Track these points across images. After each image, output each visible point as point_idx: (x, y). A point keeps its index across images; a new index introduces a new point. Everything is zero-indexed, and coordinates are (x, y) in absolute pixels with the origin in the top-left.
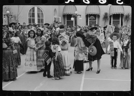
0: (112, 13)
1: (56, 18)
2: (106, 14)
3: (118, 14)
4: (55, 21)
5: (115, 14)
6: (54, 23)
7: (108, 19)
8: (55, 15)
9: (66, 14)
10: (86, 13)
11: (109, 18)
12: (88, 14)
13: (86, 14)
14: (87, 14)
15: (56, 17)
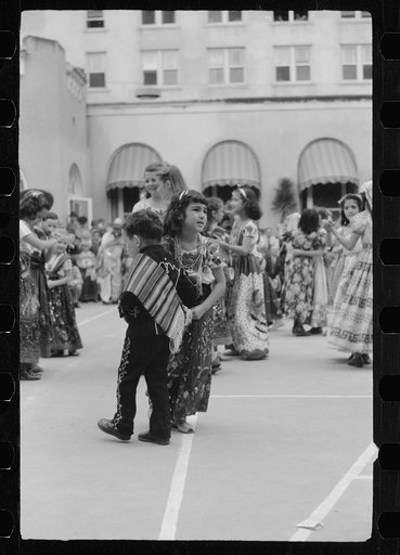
0: (310, 181)
1: (77, 205)
2: (286, 184)
3: (333, 181)
4: (73, 215)
5: (320, 185)
6: (72, 221)
7: (295, 205)
8: (72, 190)
9: (121, 186)
10: (206, 180)
11: (297, 199)
12: (213, 184)
13: (203, 184)
14: (207, 186)
15: (77, 197)
